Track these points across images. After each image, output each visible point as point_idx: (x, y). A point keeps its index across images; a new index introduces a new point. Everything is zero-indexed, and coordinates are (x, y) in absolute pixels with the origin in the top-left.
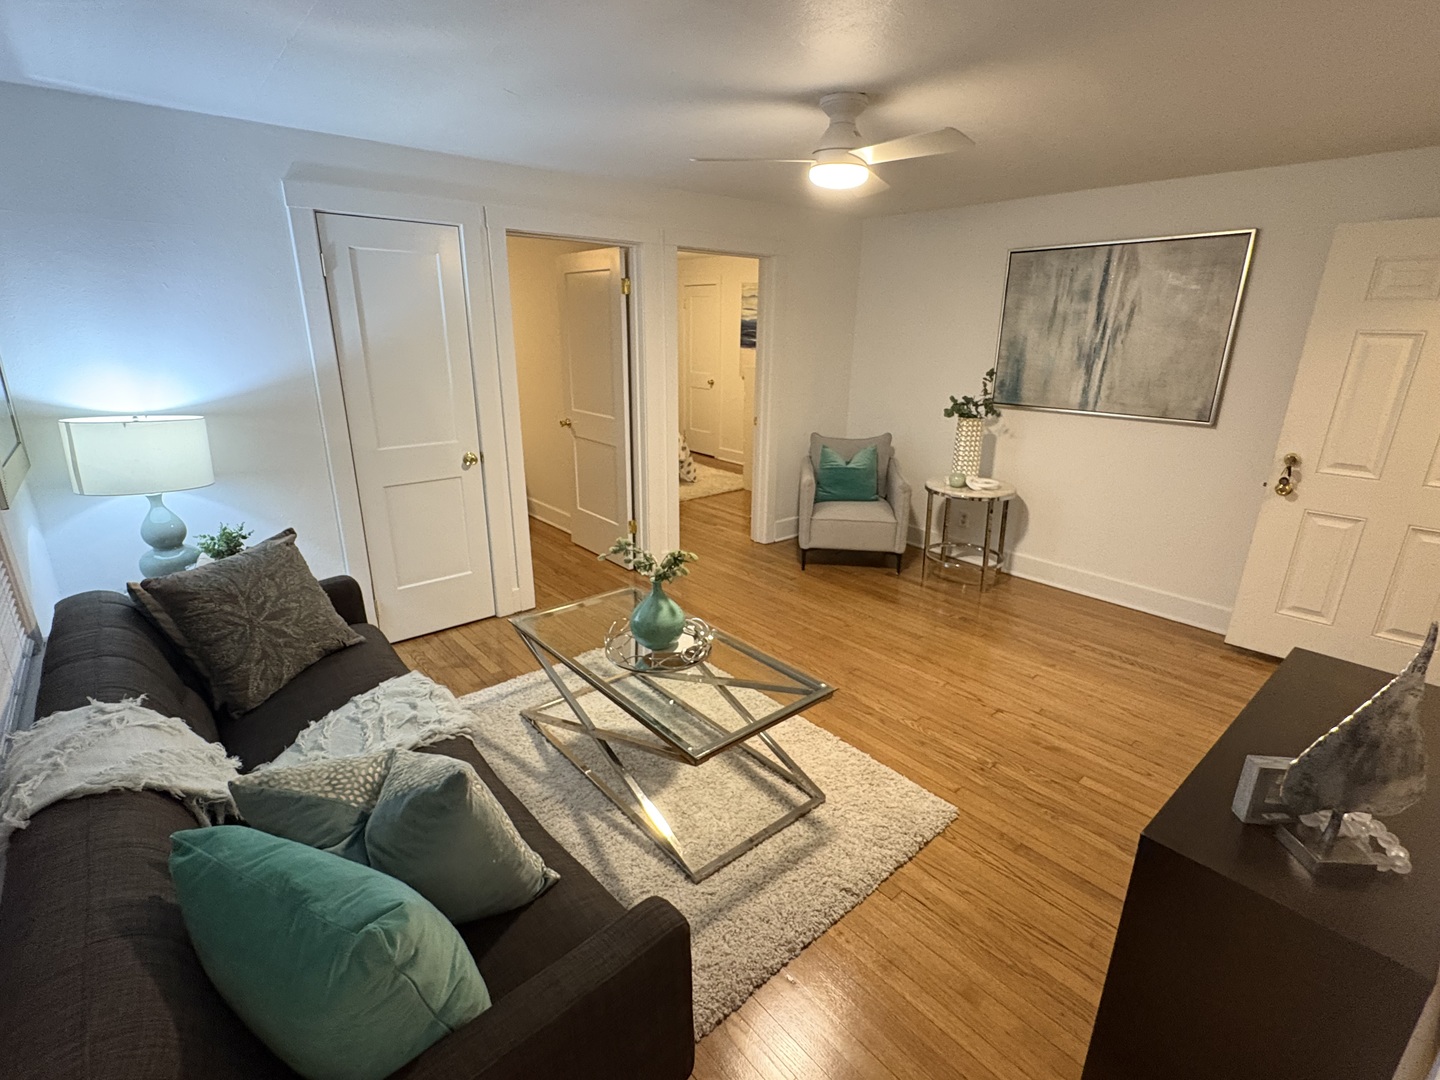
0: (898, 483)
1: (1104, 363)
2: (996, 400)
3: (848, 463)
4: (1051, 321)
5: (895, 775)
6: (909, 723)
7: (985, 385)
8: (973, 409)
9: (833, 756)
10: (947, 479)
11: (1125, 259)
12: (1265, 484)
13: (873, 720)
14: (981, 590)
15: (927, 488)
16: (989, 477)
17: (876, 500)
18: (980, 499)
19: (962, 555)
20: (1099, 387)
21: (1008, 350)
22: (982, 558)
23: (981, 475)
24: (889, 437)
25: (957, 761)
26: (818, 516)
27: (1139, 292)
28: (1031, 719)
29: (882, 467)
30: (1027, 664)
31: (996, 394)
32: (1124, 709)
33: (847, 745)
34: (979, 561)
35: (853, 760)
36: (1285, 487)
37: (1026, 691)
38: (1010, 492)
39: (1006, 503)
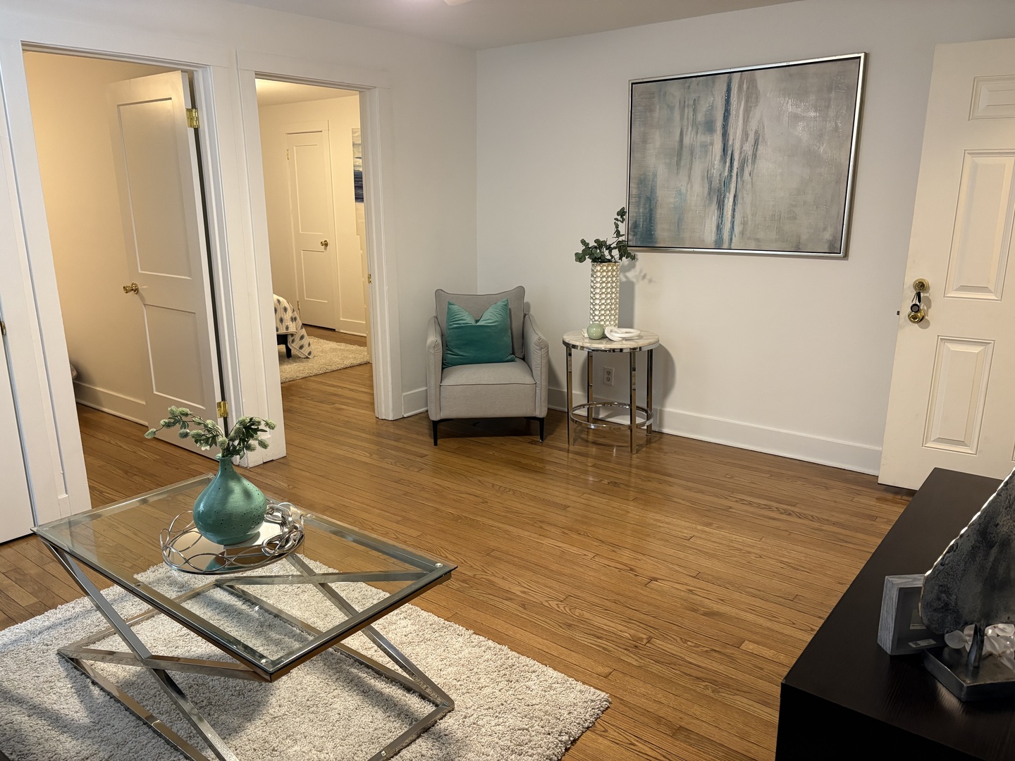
0: (533, 338)
1: (735, 196)
2: (630, 243)
3: (477, 321)
4: (679, 155)
5: (537, 666)
6: (553, 604)
7: (617, 226)
8: (606, 253)
9: (466, 652)
10: (585, 331)
11: (745, 86)
12: (898, 313)
13: (512, 607)
14: (631, 451)
15: (564, 343)
16: (631, 326)
17: (512, 361)
18: (621, 350)
19: (609, 416)
20: (733, 223)
21: (638, 188)
22: (628, 417)
23: (620, 326)
24: (521, 291)
25: (607, 640)
26: (446, 382)
27: (761, 122)
28: (687, 584)
29: (516, 325)
30: (680, 525)
31: (630, 237)
32: (782, 562)
33: (482, 638)
34: (625, 420)
35: (488, 656)
36: (917, 315)
37: (682, 555)
38: (652, 341)
39: (650, 352)
